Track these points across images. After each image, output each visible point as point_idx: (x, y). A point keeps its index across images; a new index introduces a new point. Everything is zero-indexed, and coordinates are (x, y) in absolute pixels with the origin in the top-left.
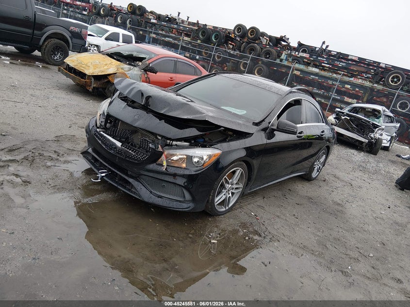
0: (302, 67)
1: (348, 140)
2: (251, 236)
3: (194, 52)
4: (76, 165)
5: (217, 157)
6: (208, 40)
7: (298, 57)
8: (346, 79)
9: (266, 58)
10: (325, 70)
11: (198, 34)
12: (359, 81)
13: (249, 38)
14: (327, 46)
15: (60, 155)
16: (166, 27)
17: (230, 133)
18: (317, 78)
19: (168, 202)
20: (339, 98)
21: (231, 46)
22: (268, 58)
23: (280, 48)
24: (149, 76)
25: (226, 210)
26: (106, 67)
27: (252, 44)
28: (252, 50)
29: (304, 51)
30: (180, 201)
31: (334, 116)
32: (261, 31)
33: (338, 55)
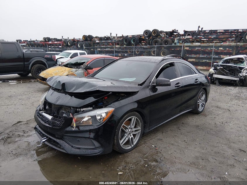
0: (189, 44)
1: (225, 81)
2: (150, 163)
3: (123, 52)
4: (34, 137)
5: (111, 113)
6: (129, 44)
7: (185, 39)
8: (219, 44)
9: (166, 44)
10: (204, 43)
11: (123, 42)
12: (227, 44)
13: (153, 36)
14: (202, 29)
15: (26, 132)
16: (105, 43)
17: (123, 95)
18: (200, 48)
19: (84, 151)
20: (218, 57)
21: (144, 44)
22: (167, 44)
23: (173, 37)
24: (89, 72)
25: (132, 148)
26: (62, 73)
27: (155, 39)
28: (156, 42)
29: (189, 35)
30: (93, 149)
31: (213, 68)
32: (159, 31)
33: (210, 32)
